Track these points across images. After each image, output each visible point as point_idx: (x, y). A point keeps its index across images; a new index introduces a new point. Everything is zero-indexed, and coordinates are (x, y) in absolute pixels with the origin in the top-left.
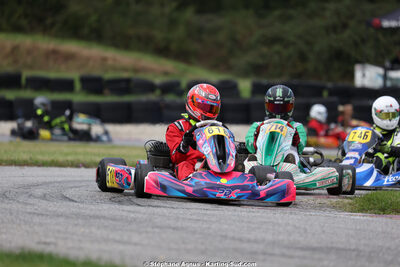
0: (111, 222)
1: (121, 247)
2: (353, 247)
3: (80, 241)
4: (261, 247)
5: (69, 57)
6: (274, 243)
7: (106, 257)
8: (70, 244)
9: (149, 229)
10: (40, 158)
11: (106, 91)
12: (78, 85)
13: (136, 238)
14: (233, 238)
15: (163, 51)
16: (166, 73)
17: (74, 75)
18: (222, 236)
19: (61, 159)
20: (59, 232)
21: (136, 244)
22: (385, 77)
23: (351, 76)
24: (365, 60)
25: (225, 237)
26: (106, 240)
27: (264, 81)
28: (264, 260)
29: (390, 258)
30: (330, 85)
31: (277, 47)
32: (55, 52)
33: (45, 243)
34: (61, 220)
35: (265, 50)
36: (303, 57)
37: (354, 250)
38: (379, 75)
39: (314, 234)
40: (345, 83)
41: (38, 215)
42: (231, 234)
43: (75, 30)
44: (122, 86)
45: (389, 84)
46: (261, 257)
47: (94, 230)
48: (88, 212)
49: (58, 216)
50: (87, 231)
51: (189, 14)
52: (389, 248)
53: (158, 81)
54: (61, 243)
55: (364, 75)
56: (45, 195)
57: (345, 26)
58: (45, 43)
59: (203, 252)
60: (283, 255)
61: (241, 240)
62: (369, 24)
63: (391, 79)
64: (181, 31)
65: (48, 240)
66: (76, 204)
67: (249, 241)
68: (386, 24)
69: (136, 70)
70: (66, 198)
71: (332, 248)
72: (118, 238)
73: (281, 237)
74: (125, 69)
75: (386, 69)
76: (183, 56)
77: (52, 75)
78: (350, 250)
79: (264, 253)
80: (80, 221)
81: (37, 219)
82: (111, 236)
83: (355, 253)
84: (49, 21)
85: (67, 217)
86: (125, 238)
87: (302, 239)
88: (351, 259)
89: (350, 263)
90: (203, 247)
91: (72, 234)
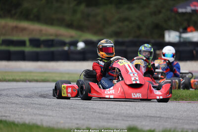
0: (38, 106)
1: (42, 117)
2: (158, 116)
3: (22, 115)
5: (23, 30)
7: (34, 122)
8: (17, 116)
9: (57, 109)
10: (7, 78)
11: (42, 46)
12: (28, 43)
13: (50, 113)
14: (99, 113)
15: (70, 26)
16: (72, 37)
17: (26, 38)
18: (93, 112)
19: (18, 78)
20: (12, 111)
21: (50, 116)
22: (180, 37)
23: (163, 36)
24: (170, 29)
25: (95, 112)
26: (35, 114)
27: (120, 39)
28: (113, 122)
29: (176, 120)
30: (153, 41)
31: (126, 23)
32: (16, 27)
33: (4, 116)
34: (14, 105)
35: (120, 24)
36: (139, 28)
37: (158, 117)
38: (177, 36)
39: (139, 110)
40: (160, 40)
41: (3, 103)
42: (98, 111)
43: (27, 16)
44: (50, 43)
45: (182, 40)
46: (112, 121)
47: (29, 110)
48: (27, 101)
49: (12, 103)
50: (26, 110)
51: (82, 7)
52: (176, 116)
53: (67, 40)
54: (12, 116)
55: (169, 36)
56: (7, 94)
57: (160, 12)
58: (11, 23)
59: (83, 119)
60: (123, 120)
61: (102, 113)
62: (172, 11)
63: (183, 38)
64: (78, 16)
65: (6, 115)
66: (22, 98)
67: (107, 114)
68: (181, 10)
69: (57, 35)
70: (17, 95)
71: (148, 116)
72: (41, 113)
73: (123, 112)
74: (51, 35)
75: (181, 33)
76: (80, 28)
77: (15, 38)
78: (156, 117)
79: (114, 119)
80: (23, 106)
81: (1, 105)
82: (38, 112)
83: (159, 119)
84: (13, 12)
85: (17, 104)
86: (45, 113)
87: (133, 112)
88: (157, 121)
89: (156, 123)
90: (83, 117)
91: (18, 112)
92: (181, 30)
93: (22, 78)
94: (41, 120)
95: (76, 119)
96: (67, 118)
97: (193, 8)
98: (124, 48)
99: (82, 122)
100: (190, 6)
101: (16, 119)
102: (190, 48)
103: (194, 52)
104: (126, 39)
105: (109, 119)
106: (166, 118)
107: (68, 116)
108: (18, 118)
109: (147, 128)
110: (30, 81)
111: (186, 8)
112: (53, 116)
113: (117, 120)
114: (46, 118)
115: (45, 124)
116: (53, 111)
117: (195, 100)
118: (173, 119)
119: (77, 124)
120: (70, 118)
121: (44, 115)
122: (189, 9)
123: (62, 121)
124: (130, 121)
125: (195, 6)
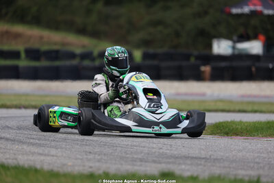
1: (42, 158)
2: (204, 156)
3: (15, 154)
4: (140, 157)
5: (17, 36)
6: (148, 154)
7: (31, 163)
8: (8, 156)
11: (43, 58)
12: (23, 55)
13: (53, 152)
15: (82, 31)
16: (84, 46)
17: (20, 47)
19: (8, 103)
21: (53, 156)
22: (234, 48)
23: (210, 46)
24: (220, 36)
26: (33, 153)
27: (151, 51)
28: (141, 165)
29: (228, 163)
30: (196, 53)
31: (160, 28)
32: (7, 33)
35: (152, 30)
37: (203, 158)
38: (229, 46)
39: (177, 149)
43: (22, 17)
44: (54, 55)
45: (236, 52)
46: (139, 163)
47: (25, 147)
50: (20, 147)
51: (99, 6)
53: (78, 51)
55: (219, 47)
57: (206, 13)
59: (99, 161)
63: (238, 49)
64: (94, 17)
66: (14, 131)
68: (235, 11)
69: (64, 44)
70: (8, 127)
71: (189, 157)
72: (41, 152)
73: (154, 150)
74: (55, 44)
76: (96, 34)
78: (200, 158)
79: (141, 160)
80: (16, 142)
82: (36, 151)
83: (204, 160)
84: (4, 11)
85: (7, 139)
86: (46, 152)
87: (168, 151)
88: (201, 165)
89: (200, 167)
90: (99, 157)
91: (9, 150)
92: (235, 38)
93: (15, 103)
94: (41, 161)
95: (89, 160)
96: (76, 159)
97: (252, 8)
98: (155, 62)
99: (97, 164)
100: (248, 5)
101: (6, 159)
102: (248, 63)
103: (253, 69)
104: (160, 51)
105: (135, 161)
106: (215, 159)
107: (78, 156)
108: (9, 159)
109: (187, 174)
110: (26, 107)
111: (242, 8)
112: (56, 156)
113: (146, 162)
114: (49, 158)
115: (46, 167)
116: (57, 149)
117: (254, 135)
118: (224, 161)
119: (91, 167)
120: (81, 159)
121: (45, 155)
122: (246, 10)
123: (70, 164)
124: (164, 163)
125: (255, 5)
